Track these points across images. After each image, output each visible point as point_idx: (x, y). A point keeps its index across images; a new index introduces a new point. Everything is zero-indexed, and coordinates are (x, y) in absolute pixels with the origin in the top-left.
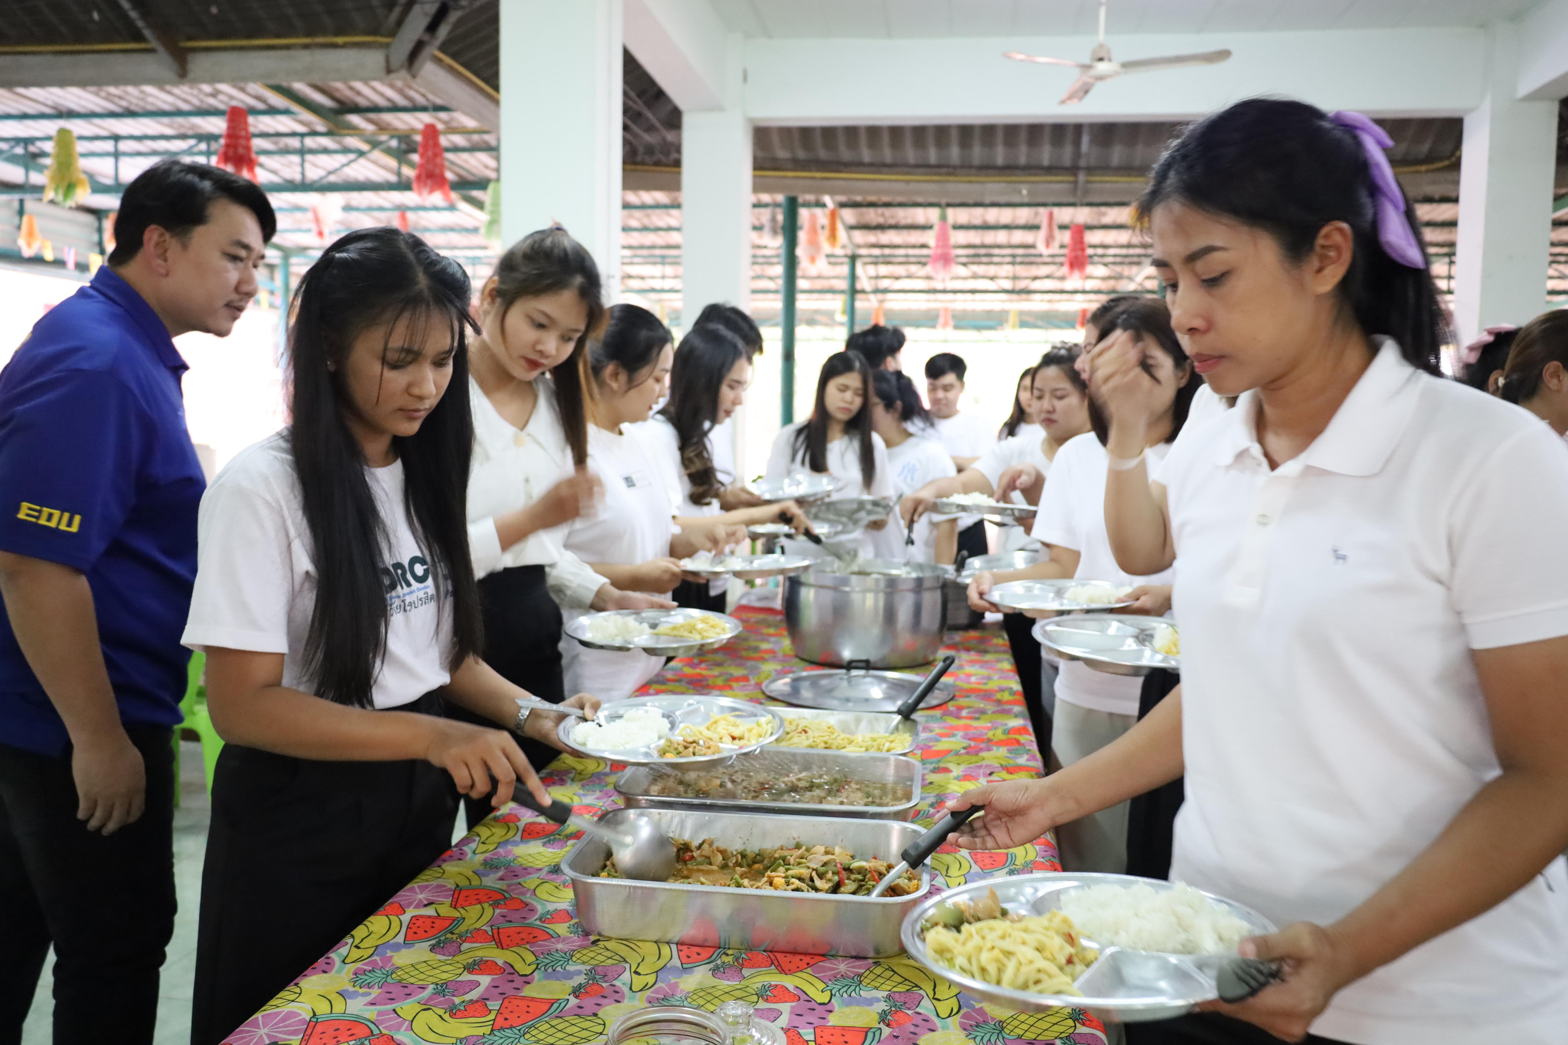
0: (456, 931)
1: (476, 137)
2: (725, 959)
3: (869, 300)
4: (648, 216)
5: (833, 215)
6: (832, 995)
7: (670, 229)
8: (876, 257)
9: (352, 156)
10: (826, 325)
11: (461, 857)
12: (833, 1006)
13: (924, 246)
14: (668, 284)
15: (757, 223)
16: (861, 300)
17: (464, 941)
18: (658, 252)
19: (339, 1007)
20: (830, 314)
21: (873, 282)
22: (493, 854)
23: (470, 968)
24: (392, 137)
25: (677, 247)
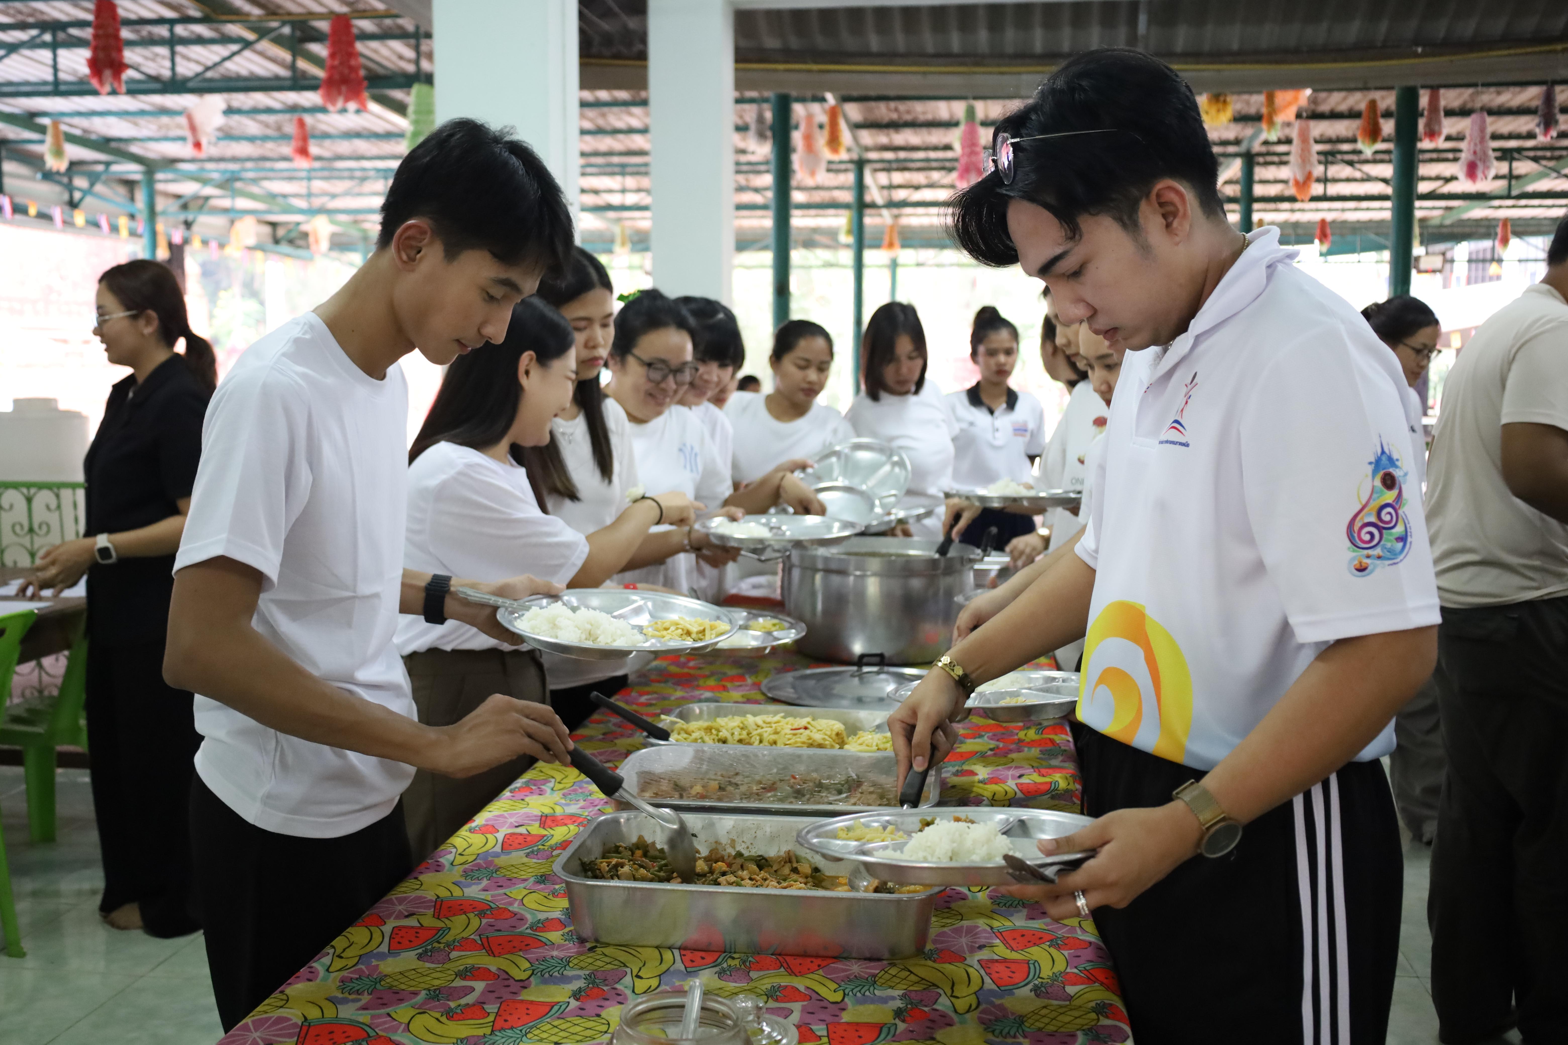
0: (442, 941)
1: (388, 22)
2: (730, 962)
3: (880, 215)
4: (603, 115)
5: (833, 114)
6: (845, 994)
7: (631, 131)
8: (889, 162)
9: (235, 47)
10: (827, 247)
11: (438, 869)
12: (846, 1004)
13: (948, 147)
14: (631, 199)
15: (740, 122)
16: (870, 215)
17: (453, 949)
18: (616, 160)
19: (330, 1012)
20: (832, 234)
21: (885, 192)
22: (473, 866)
23: (463, 974)
24: (284, 23)
25: (642, 153)
